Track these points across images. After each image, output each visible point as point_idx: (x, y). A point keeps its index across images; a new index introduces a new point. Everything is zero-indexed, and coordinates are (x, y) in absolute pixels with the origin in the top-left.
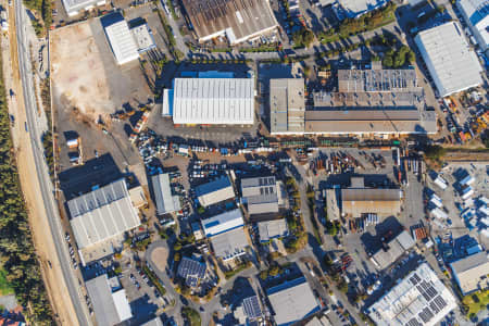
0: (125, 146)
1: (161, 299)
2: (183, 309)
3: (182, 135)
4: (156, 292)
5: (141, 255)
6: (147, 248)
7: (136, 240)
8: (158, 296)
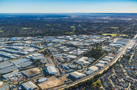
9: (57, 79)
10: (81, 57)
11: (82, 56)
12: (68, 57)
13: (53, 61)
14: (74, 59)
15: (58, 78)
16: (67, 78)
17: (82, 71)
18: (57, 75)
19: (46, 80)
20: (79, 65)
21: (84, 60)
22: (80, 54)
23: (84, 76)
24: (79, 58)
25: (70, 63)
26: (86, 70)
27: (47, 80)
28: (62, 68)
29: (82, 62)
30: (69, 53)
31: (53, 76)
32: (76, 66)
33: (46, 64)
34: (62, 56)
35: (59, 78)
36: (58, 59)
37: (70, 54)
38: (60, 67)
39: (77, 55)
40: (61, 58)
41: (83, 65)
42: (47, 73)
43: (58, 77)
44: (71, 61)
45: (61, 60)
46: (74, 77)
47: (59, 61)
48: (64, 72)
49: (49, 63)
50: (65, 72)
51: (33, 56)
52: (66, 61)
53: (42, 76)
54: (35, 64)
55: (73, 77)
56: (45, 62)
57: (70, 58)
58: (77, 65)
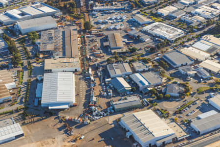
0: (93, 127)
1: (197, 102)
2: (199, 94)
3: (83, 102)
4: (193, 105)
5: (171, 113)
6: (166, 110)
7: (163, 114)
8: (196, 104)
9: (61, 136)
10: (199, 38)
11: (205, 33)
12: (146, 33)
13: (83, 42)
14: (168, 43)
15: (66, 132)
16: (101, 135)
17: (178, 112)
18: (68, 118)
19: (17, 137)
20: (178, 75)
21: (209, 51)
22: (201, 19)
23: (175, 140)
24: (189, 40)
25: (145, 62)
26: (199, 103)
27: (22, 135)
28: (102, 80)
29: (197, 61)
30: (161, 11)
31: (51, 121)
32: (164, 80)
33: (49, 54)
34: (128, 22)
35: (69, 135)
36: (106, 39)
37: (160, 15)
38: (96, 76)
39: (187, 27)
40: (119, 36)
41: (196, 77)
42: (36, 104)
43: (67, 126)
44: (152, 51)
45: (112, 46)
46: (131, 137)
47: (106, 49)
48: (103, 102)
49: (64, 54)
50: (108, 104)
51: (23, 14)
52: (133, 50)
53: (11, 113)
54: (11, 53)
55: (128, 135)
56: (50, 47)
57: (155, 38)
58: (167, 74)
